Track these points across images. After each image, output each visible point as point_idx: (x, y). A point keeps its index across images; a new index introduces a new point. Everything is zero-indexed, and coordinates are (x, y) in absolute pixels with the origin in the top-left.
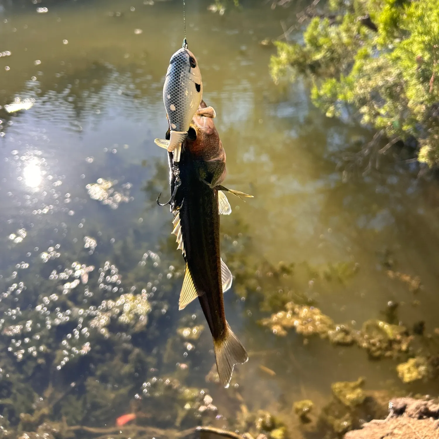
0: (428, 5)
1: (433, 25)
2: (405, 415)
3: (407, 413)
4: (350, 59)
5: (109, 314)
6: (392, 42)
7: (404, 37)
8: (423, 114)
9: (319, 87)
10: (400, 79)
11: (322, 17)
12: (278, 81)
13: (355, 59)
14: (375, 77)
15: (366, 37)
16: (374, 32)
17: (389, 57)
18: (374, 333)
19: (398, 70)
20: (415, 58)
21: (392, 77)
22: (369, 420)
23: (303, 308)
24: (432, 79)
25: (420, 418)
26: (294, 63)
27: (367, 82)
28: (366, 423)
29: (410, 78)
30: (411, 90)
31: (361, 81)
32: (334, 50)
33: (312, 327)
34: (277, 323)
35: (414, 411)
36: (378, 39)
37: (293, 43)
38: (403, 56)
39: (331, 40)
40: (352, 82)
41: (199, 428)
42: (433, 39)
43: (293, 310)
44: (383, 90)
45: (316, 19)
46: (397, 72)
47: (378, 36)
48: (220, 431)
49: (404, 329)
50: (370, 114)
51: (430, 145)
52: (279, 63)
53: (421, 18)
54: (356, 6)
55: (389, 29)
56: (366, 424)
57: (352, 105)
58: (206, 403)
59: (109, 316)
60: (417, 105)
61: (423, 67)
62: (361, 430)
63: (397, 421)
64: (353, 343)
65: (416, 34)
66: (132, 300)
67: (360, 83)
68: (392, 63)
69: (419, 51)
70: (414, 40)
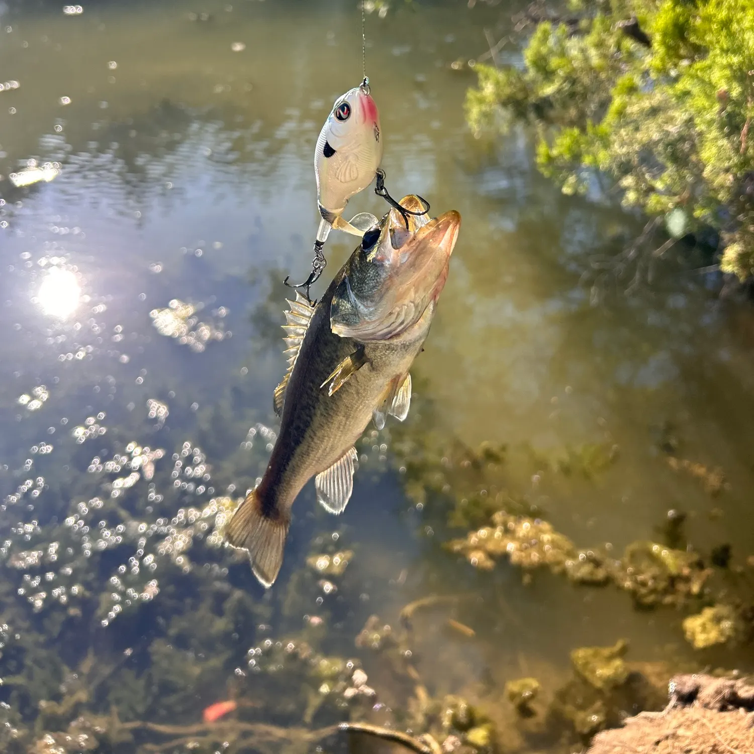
1: (746, 36)
2: (696, 703)
3: (701, 701)
4: (604, 95)
5: (190, 531)
6: (676, 65)
7: (696, 56)
8: (729, 188)
9: (550, 145)
10: (689, 128)
11: (555, 21)
12: (479, 132)
13: (612, 95)
14: (646, 127)
15: (631, 56)
16: (646, 48)
17: (671, 92)
18: (644, 565)
19: (687, 113)
20: (716, 93)
21: (676, 126)
22: (635, 713)
23: (523, 522)
24: (745, 129)
25: (723, 709)
26: (508, 102)
27: (632, 134)
28: (630, 717)
29: (706, 128)
30: (709, 149)
31: (623, 132)
32: (577, 78)
33: (537, 555)
34: (477, 548)
35: (713, 697)
36: (652, 60)
37: (505, 68)
38: (696, 90)
39: (570, 62)
40: (606, 134)
41: (344, 725)
42: (747, 61)
43: (505, 524)
44: (660, 148)
45: (545, 26)
46: (685, 117)
47: (652, 54)
48: (380, 730)
49: (695, 557)
50: (637, 190)
51: (741, 243)
52: (481, 101)
53: (726, 24)
54: (614, 4)
55: (671, 42)
56: (630, 720)
57: (608, 172)
58: (356, 682)
60: (718, 174)
61: (729, 108)
62: (621, 729)
63: (684, 715)
64: (608, 581)
65: (718, 51)
67: (621, 136)
68: (676, 101)
69: (723, 81)
70: (714, 62)
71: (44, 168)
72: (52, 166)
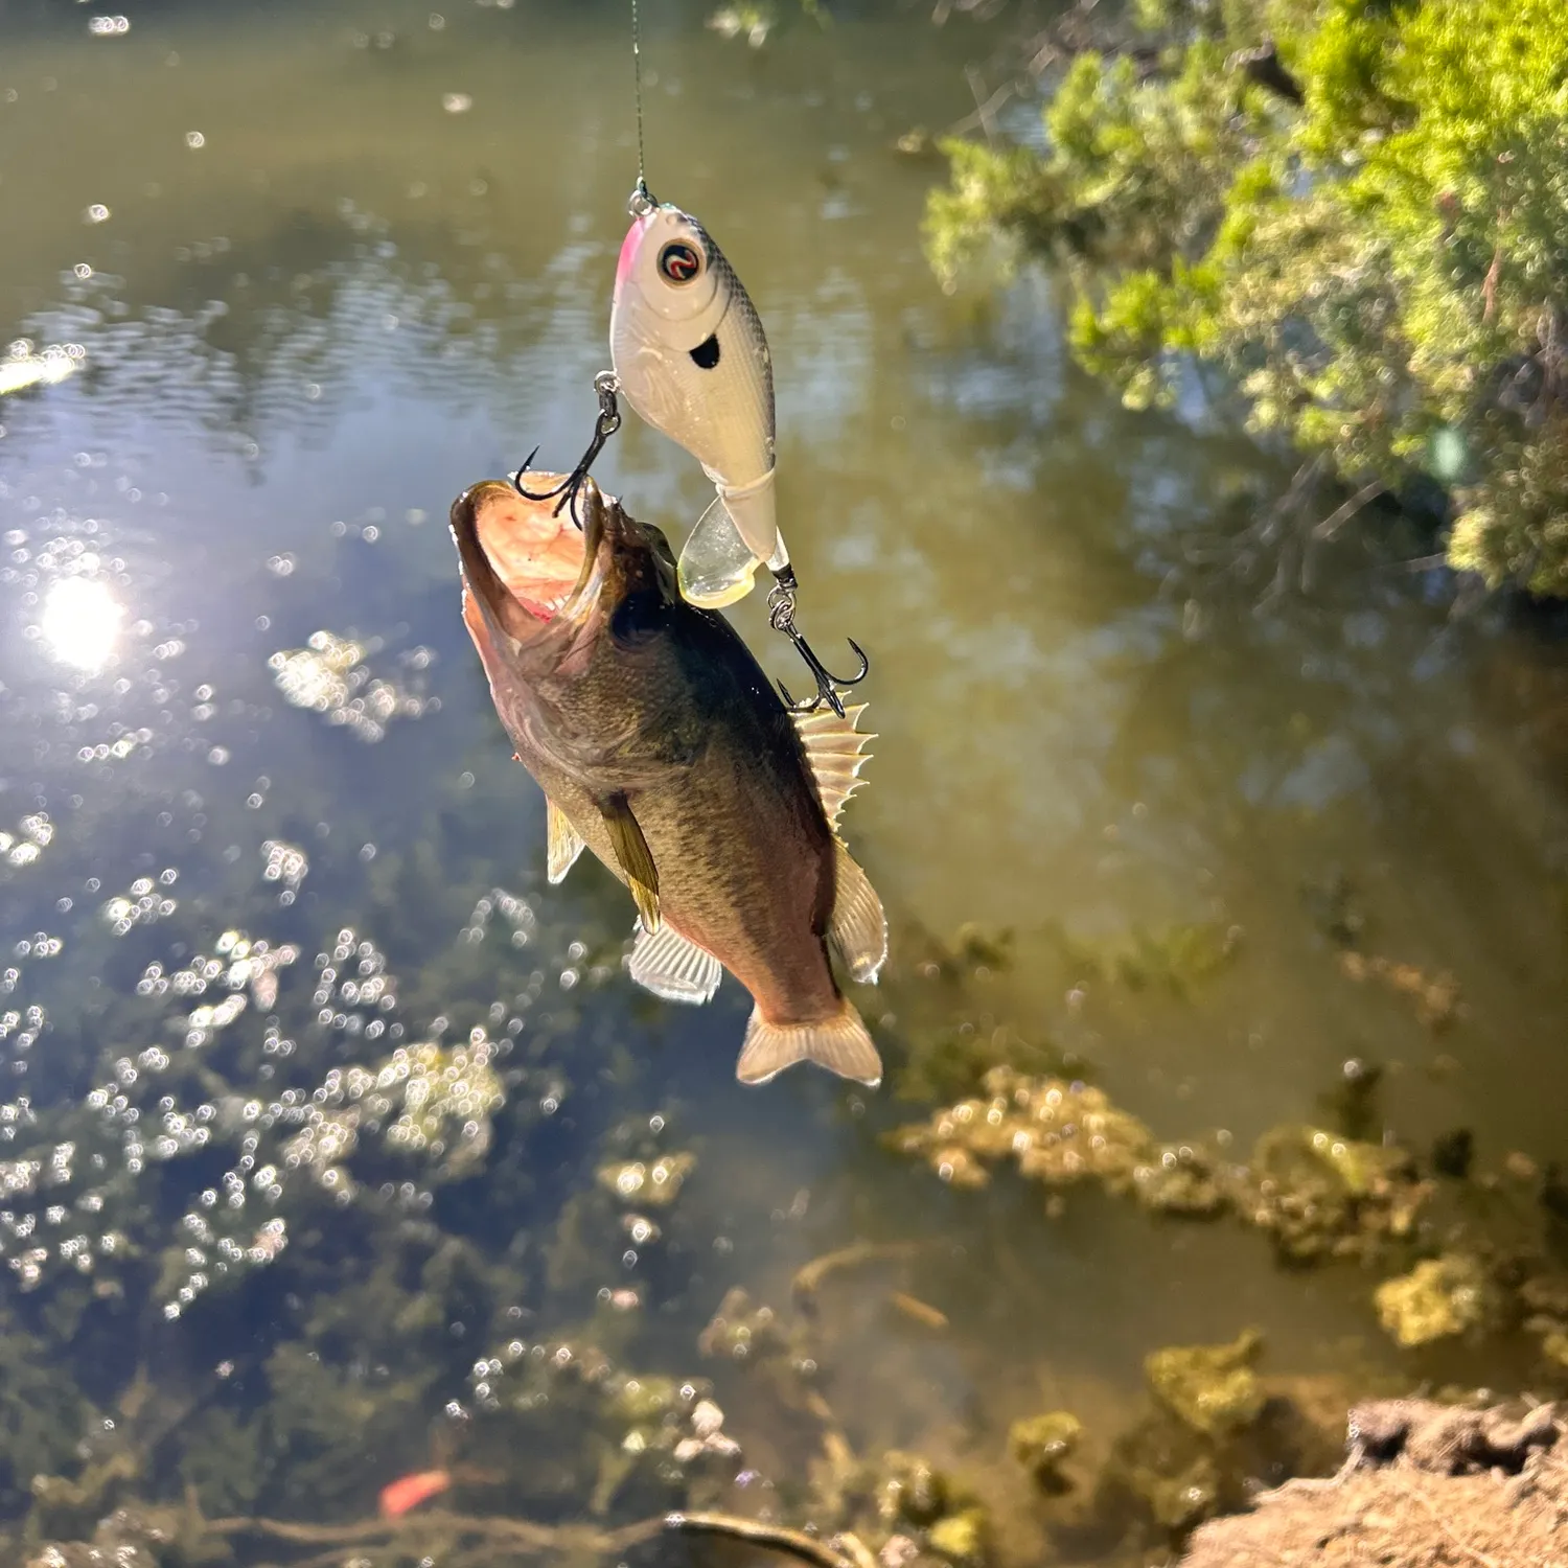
0: (1481, 12)
1: (1495, 83)
2: (1404, 1460)
3: (1413, 1455)
4: (1210, 203)
5: (354, 1116)
6: (1353, 142)
7: (1395, 124)
8: (1464, 396)
9: (1099, 307)
10: (1383, 272)
11: (1109, 52)
12: (953, 279)
13: (1226, 202)
14: (1293, 268)
15: (1265, 123)
16: (1295, 107)
17: (1343, 196)
18: (1296, 1173)
19: (1377, 240)
20: (1433, 200)
21: (1355, 267)
22: (1276, 1482)
23: (1046, 1087)
24: (1492, 273)
25: (1458, 1470)
26: (1009, 218)
27: (1266, 284)
28: (1266, 1490)
29: (1416, 270)
30: (1420, 315)
31: (1247, 280)
32: (1153, 170)
33: (1076, 1156)
34: (953, 1142)
35: (1438, 1446)
36: (1305, 131)
37: (1006, 144)
38: (1393, 193)
39: (1141, 134)
40: (1212, 284)
41: (676, 1518)
42: (1495, 136)
43: (1009, 1093)
44: (1323, 312)
45: (1087, 61)
46: (1374, 248)
47: (1305, 119)
48: (749, 1527)
49: (1399, 1158)
50: (1277, 400)
51: (1489, 510)
52: (957, 216)
53: (1452, 58)
54: (1231, 16)
55: (1345, 95)
56: (1267, 1497)
57: (1215, 364)
58: (699, 1427)
59: (351, 1125)
60: (1439, 365)
61: (1461, 230)
62: (1248, 1515)
63: (1377, 1483)
64: (1223, 1209)
65: (1436, 113)
66: (437, 1067)
67: (1243, 288)
68: (1354, 217)
69: (1447, 173)
70: (1428, 136)
71: (46, 356)
72: (63, 352)
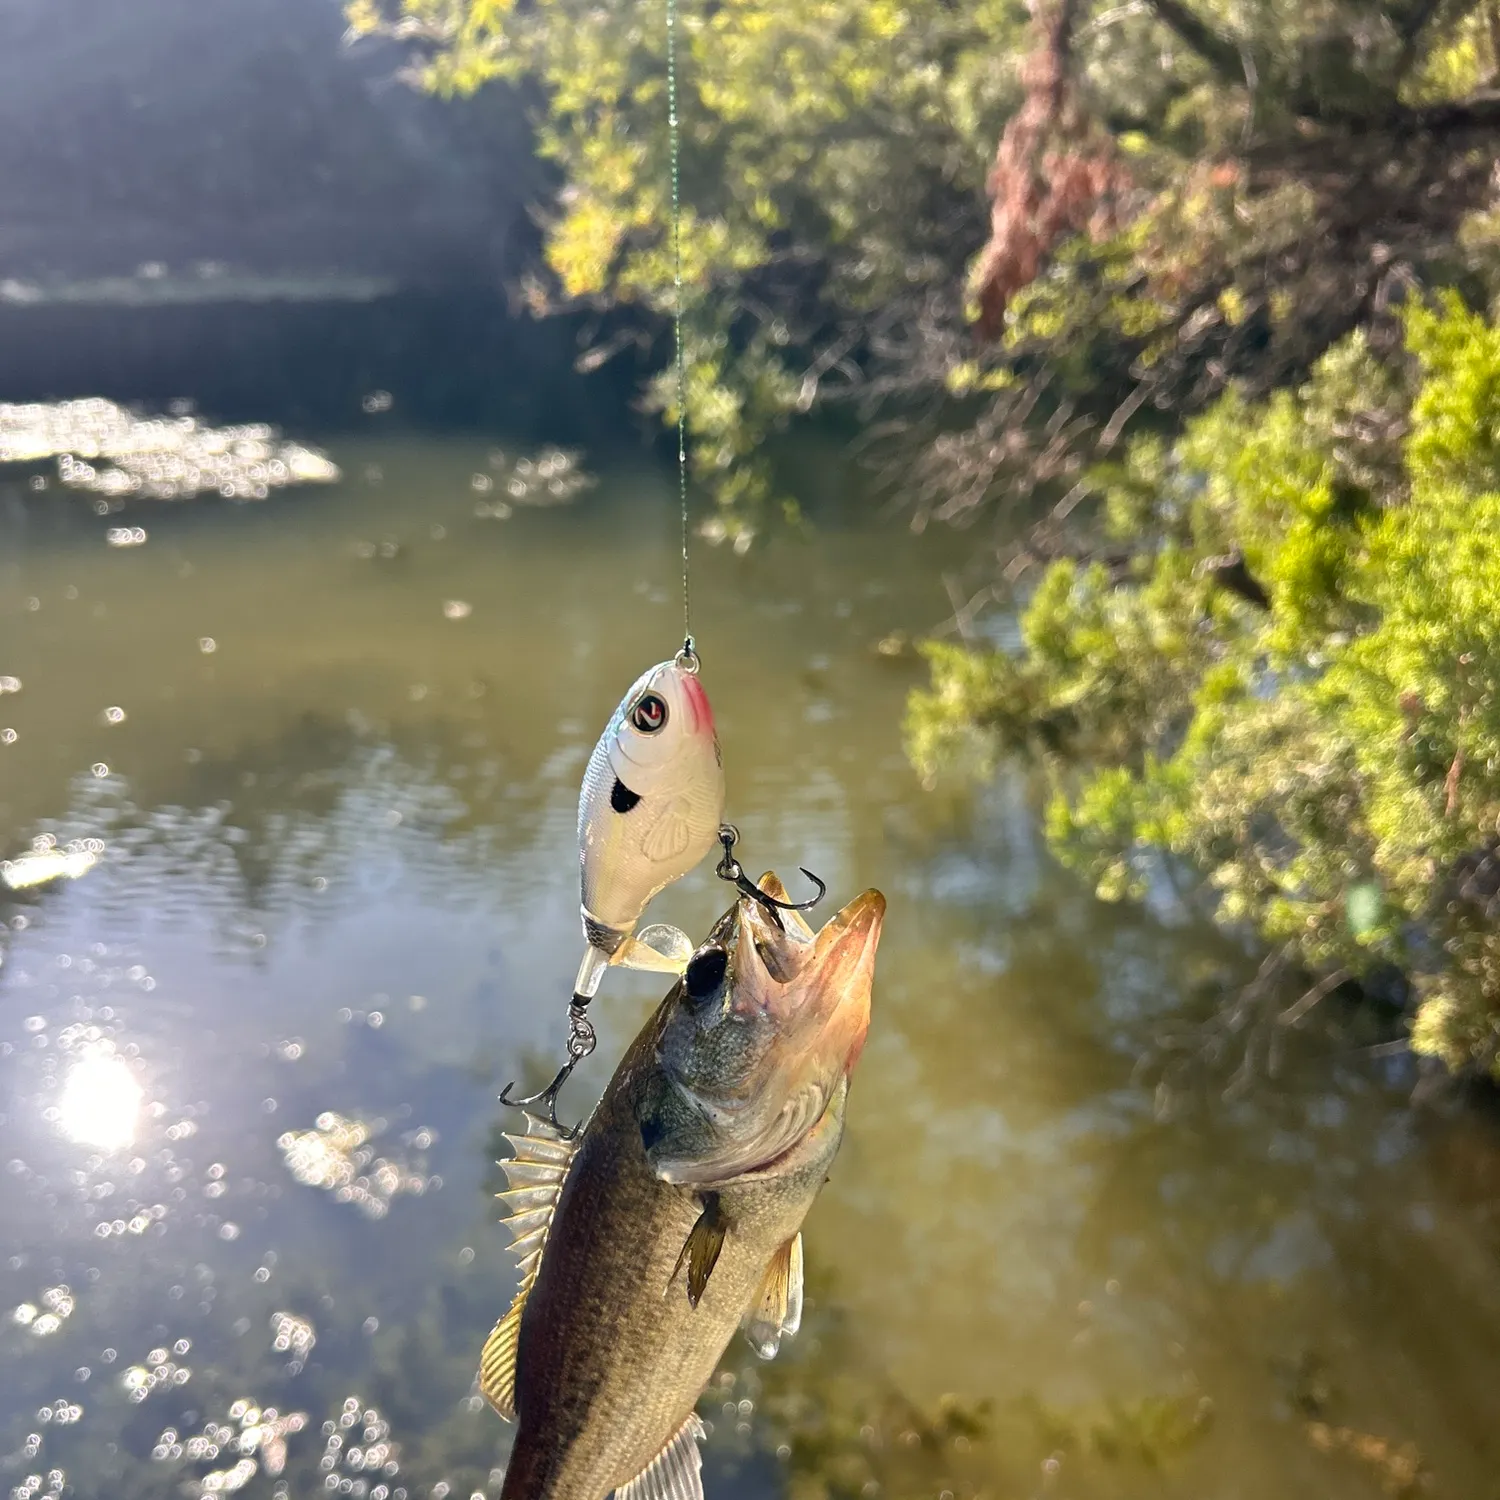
0: (1441, 520)
1: (1456, 587)
4: (1179, 703)
6: (1318, 645)
7: (1359, 627)
8: (1426, 887)
9: (1074, 802)
10: (1346, 769)
11: (1082, 560)
12: (932, 776)
13: (1195, 703)
14: (1261, 766)
15: (1232, 627)
16: (1262, 612)
17: (1309, 696)
19: (1342, 739)
20: (1397, 700)
21: (1320, 764)
24: (1455, 769)
26: (988, 717)
27: (1235, 780)
29: (1380, 768)
30: (1385, 809)
31: (1216, 777)
32: (1125, 672)
36: (1272, 636)
37: (984, 647)
38: (1358, 693)
39: (1113, 638)
40: (1183, 781)
42: (1456, 636)
44: (1290, 807)
45: (1061, 568)
46: (1338, 745)
47: (1272, 623)
50: (1246, 891)
51: (1451, 996)
52: (937, 715)
53: (1415, 564)
54: (1198, 524)
55: (1310, 600)
57: (1187, 857)
60: (1403, 858)
61: (1423, 729)
65: (1399, 616)
67: (1212, 785)
68: (1319, 717)
69: (1410, 673)
70: (1392, 637)
